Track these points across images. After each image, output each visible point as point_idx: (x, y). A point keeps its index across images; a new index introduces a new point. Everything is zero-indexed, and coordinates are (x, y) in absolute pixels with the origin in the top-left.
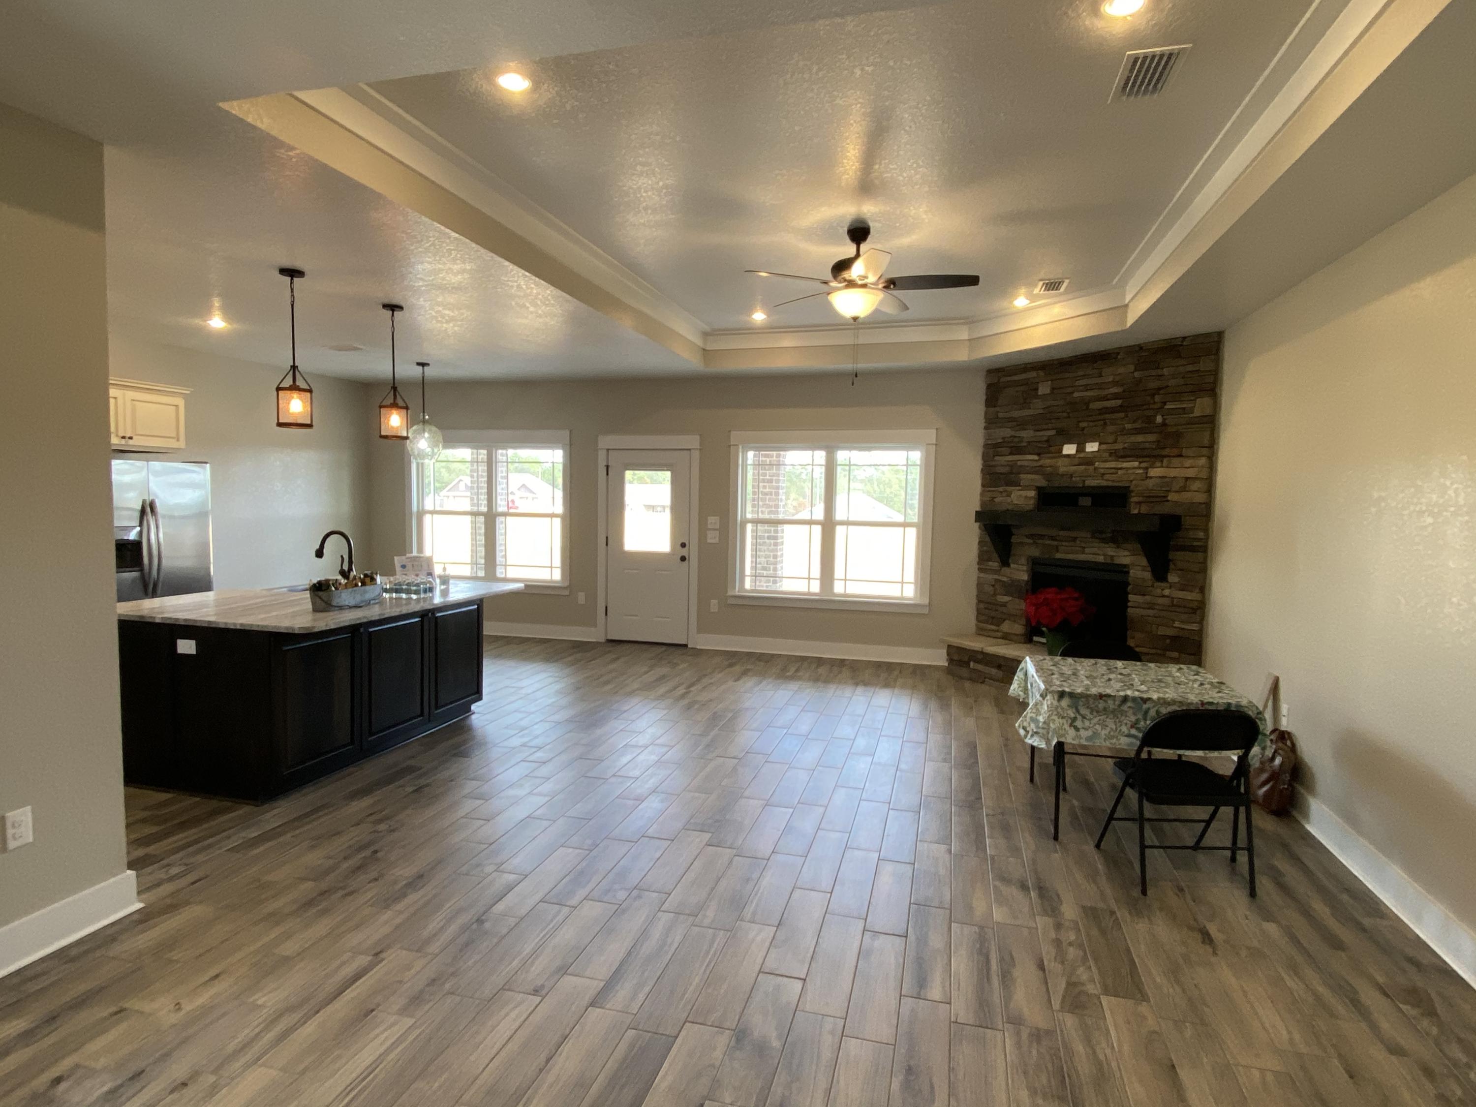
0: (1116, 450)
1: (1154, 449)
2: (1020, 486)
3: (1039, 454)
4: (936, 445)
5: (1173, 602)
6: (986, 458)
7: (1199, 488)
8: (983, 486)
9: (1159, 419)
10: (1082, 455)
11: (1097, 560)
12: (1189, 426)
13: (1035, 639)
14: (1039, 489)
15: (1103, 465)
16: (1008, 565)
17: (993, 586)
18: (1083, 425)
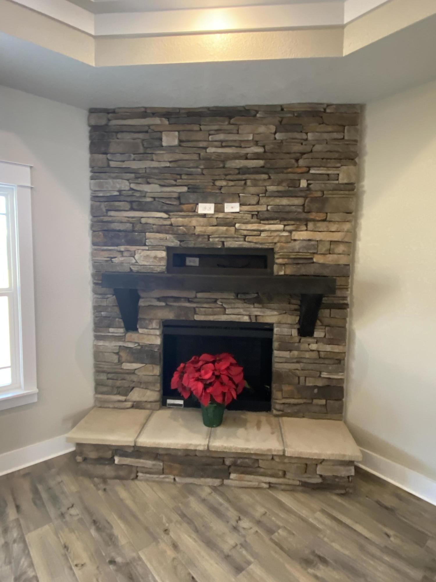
0: (258, 212)
1: (299, 213)
2: (145, 245)
3: (166, 212)
4: (32, 188)
5: (319, 355)
6: (95, 213)
7: (344, 251)
8: (94, 244)
9: (303, 184)
10: (221, 215)
11: (242, 320)
12: (335, 192)
13: (169, 401)
14: (169, 249)
15: (244, 227)
16: (135, 330)
17: (117, 353)
18: (218, 183)
